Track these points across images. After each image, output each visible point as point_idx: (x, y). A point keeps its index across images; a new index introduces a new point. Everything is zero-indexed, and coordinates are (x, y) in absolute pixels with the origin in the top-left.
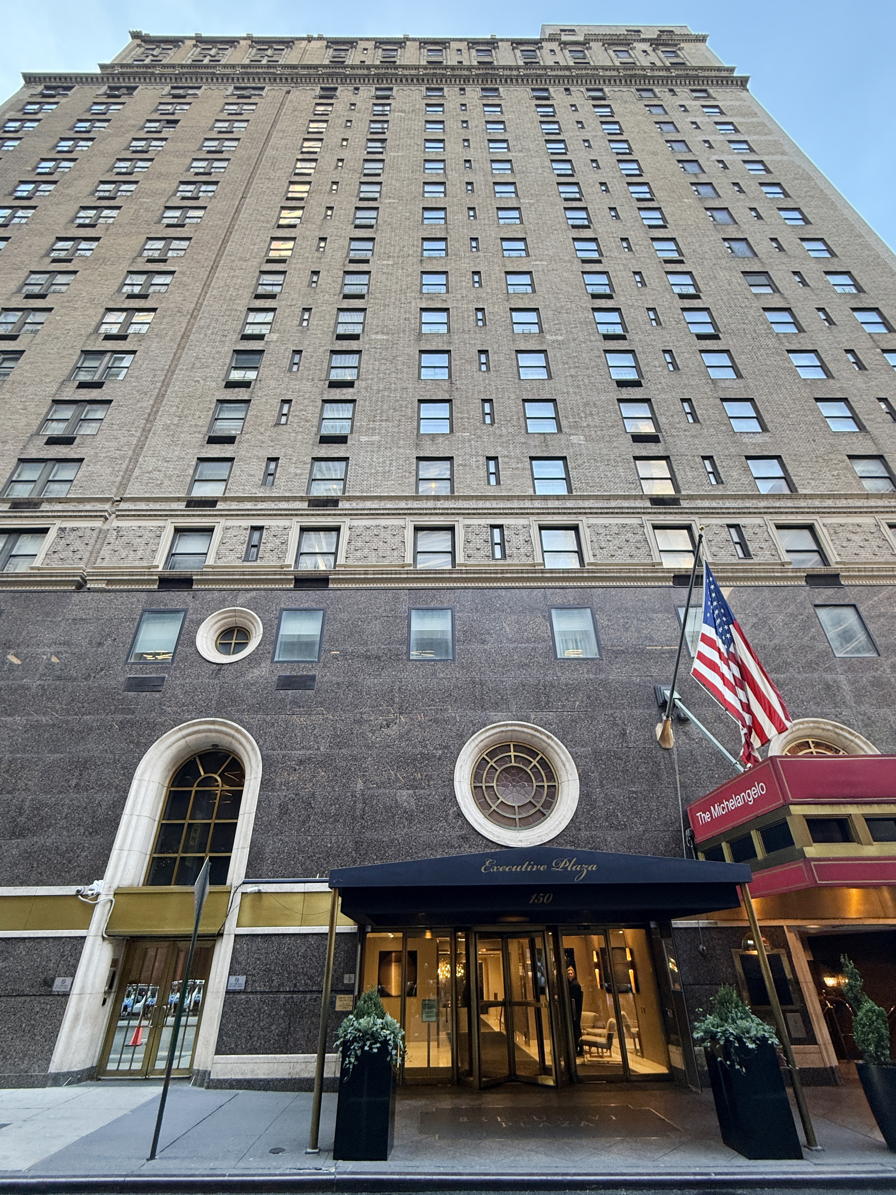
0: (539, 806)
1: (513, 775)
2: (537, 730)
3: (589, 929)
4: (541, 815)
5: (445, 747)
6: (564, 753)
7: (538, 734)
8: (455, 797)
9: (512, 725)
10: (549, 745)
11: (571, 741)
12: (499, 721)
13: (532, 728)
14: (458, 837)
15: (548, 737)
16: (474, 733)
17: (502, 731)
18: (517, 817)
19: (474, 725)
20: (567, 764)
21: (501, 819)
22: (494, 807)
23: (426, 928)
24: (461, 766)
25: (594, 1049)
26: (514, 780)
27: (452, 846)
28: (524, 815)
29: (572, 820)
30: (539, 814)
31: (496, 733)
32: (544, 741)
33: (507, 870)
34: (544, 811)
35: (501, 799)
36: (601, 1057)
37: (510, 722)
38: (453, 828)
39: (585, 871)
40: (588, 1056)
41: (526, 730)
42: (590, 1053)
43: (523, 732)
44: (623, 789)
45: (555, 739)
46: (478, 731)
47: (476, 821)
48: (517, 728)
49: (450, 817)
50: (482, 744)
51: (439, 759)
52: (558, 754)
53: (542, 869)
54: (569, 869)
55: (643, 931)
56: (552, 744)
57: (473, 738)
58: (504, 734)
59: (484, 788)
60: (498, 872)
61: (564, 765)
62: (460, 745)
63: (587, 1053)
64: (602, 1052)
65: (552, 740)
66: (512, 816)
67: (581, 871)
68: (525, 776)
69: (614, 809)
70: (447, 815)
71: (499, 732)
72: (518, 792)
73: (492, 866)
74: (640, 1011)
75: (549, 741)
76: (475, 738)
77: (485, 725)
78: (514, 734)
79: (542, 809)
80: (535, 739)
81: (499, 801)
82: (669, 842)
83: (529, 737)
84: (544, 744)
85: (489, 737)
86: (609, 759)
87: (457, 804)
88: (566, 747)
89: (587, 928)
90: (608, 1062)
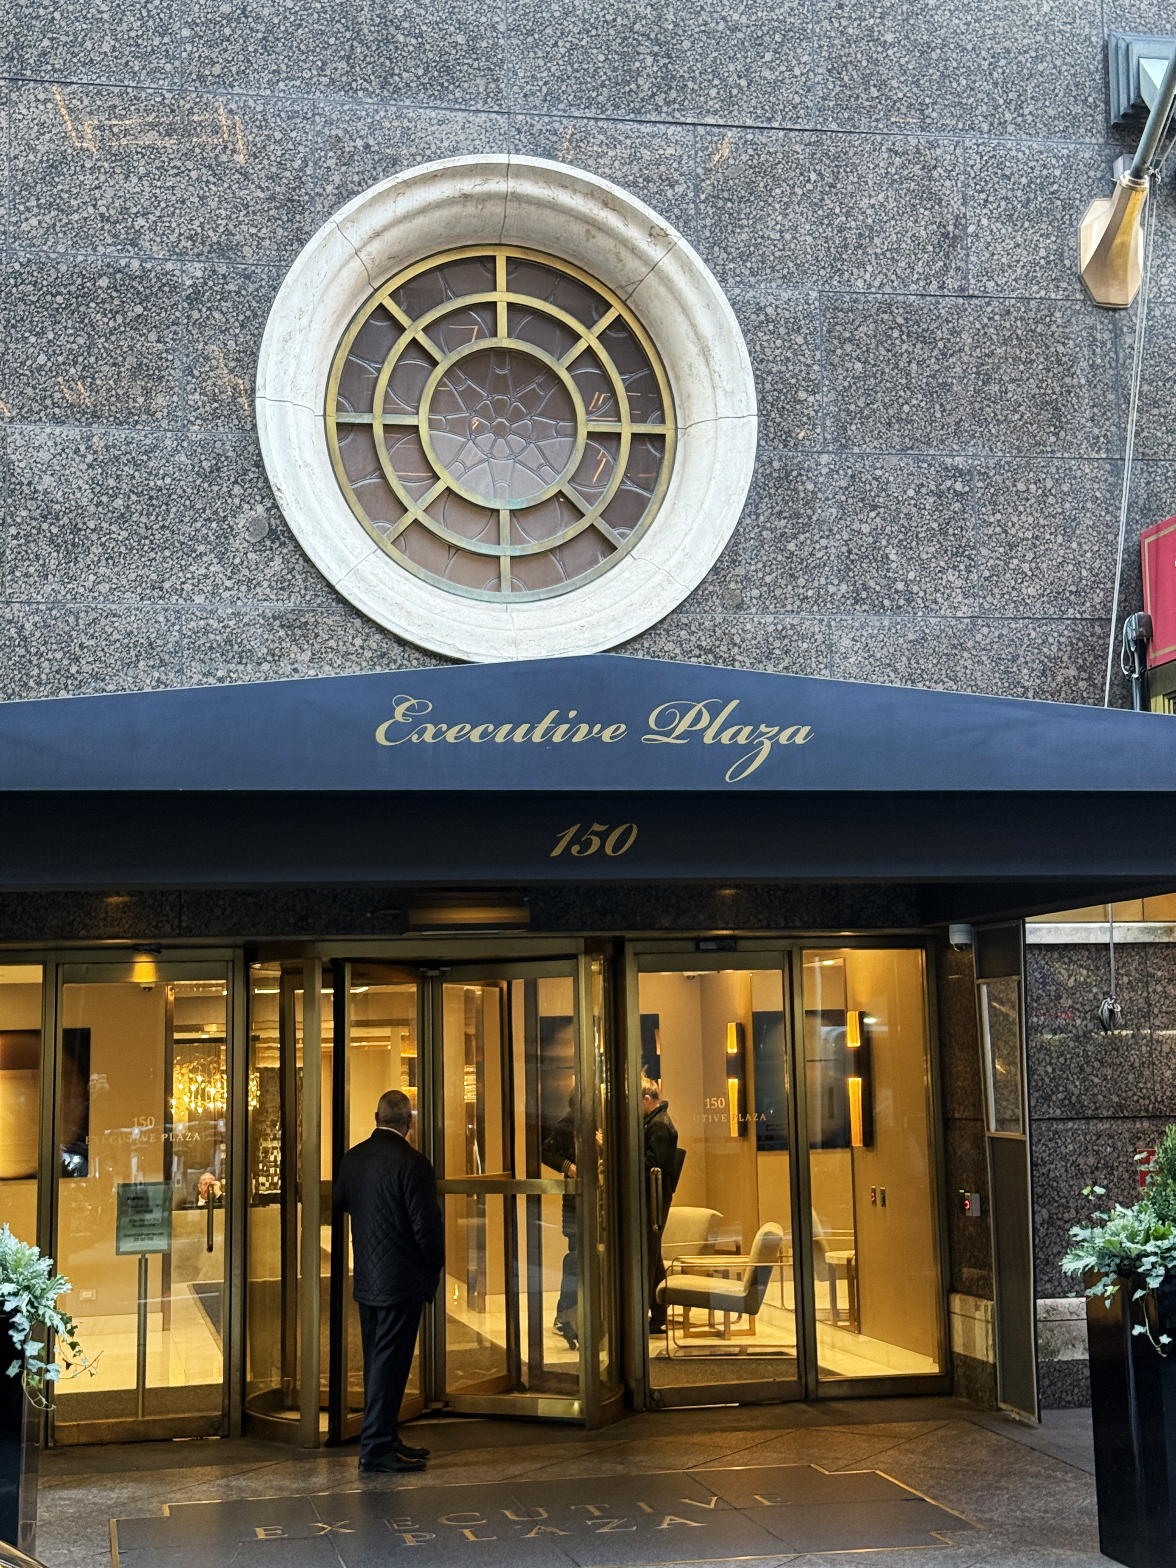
0: (592, 514)
1: (499, 385)
2: (609, 202)
3: (734, 949)
4: (597, 548)
5: (222, 250)
6: (710, 304)
7: (612, 220)
8: (259, 464)
9: (507, 171)
10: (654, 267)
11: (744, 257)
12: (455, 151)
13: (592, 192)
14: (269, 621)
15: (654, 233)
16: (343, 196)
17: (466, 198)
18: (505, 551)
19: (346, 160)
20: (718, 353)
21: (440, 556)
22: (416, 512)
23: (137, 949)
24: (288, 338)
25: (698, 1314)
26: (500, 408)
27: (245, 656)
28: (533, 547)
29: (715, 570)
30: (589, 545)
31: (439, 205)
32: (634, 250)
33: (475, 737)
34: (611, 533)
35: (446, 480)
36: (719, 1335)
37: (501, 158)
38: (251, 584)
39: (767, 746)
40: (680, 1333)
41: (565, 198)
42: (685, 1324)
43: (553, 206)
44: (918, 460)
45: (683, 244)
46: (363, 185)
47: (342, 561)
48: (528, 188)
49: (236, 544)
50: (375, 247)
51: (194, 299)
52: (685, 310)
53: (606, 736)
54: (708, 739)
55: (917, 958)
56: (668, 265)
57: (338, 217)
58: (470, 209)
59: (378, 432)
60: (441, 744)
61: (705, 354)
62: (281, 246)
63: (675, 1324)
64: (727, 1322)
65: (670, 247)
66: (485, 549)
67: (752, 748)
68: (549, 394)
69: (876, 533)
70: (227, 534)
71: (451, 201)
72: (514, 456)
73: (417, 723)
74: (865, 1199)
75: (656, 253)
76: (351, 220)
77: (394, 164)
78: (512, 209)
79: (603, 526)
80: (601, 240)
81: (439, 487)
82: (1057, 660)
83: (577, 229)
84: (632, 263)
85: (408, 217)
86: (882, 338)
87: (267, 491)
88: (723, 280)
89: (727, 945)
90: (743, 1349)
